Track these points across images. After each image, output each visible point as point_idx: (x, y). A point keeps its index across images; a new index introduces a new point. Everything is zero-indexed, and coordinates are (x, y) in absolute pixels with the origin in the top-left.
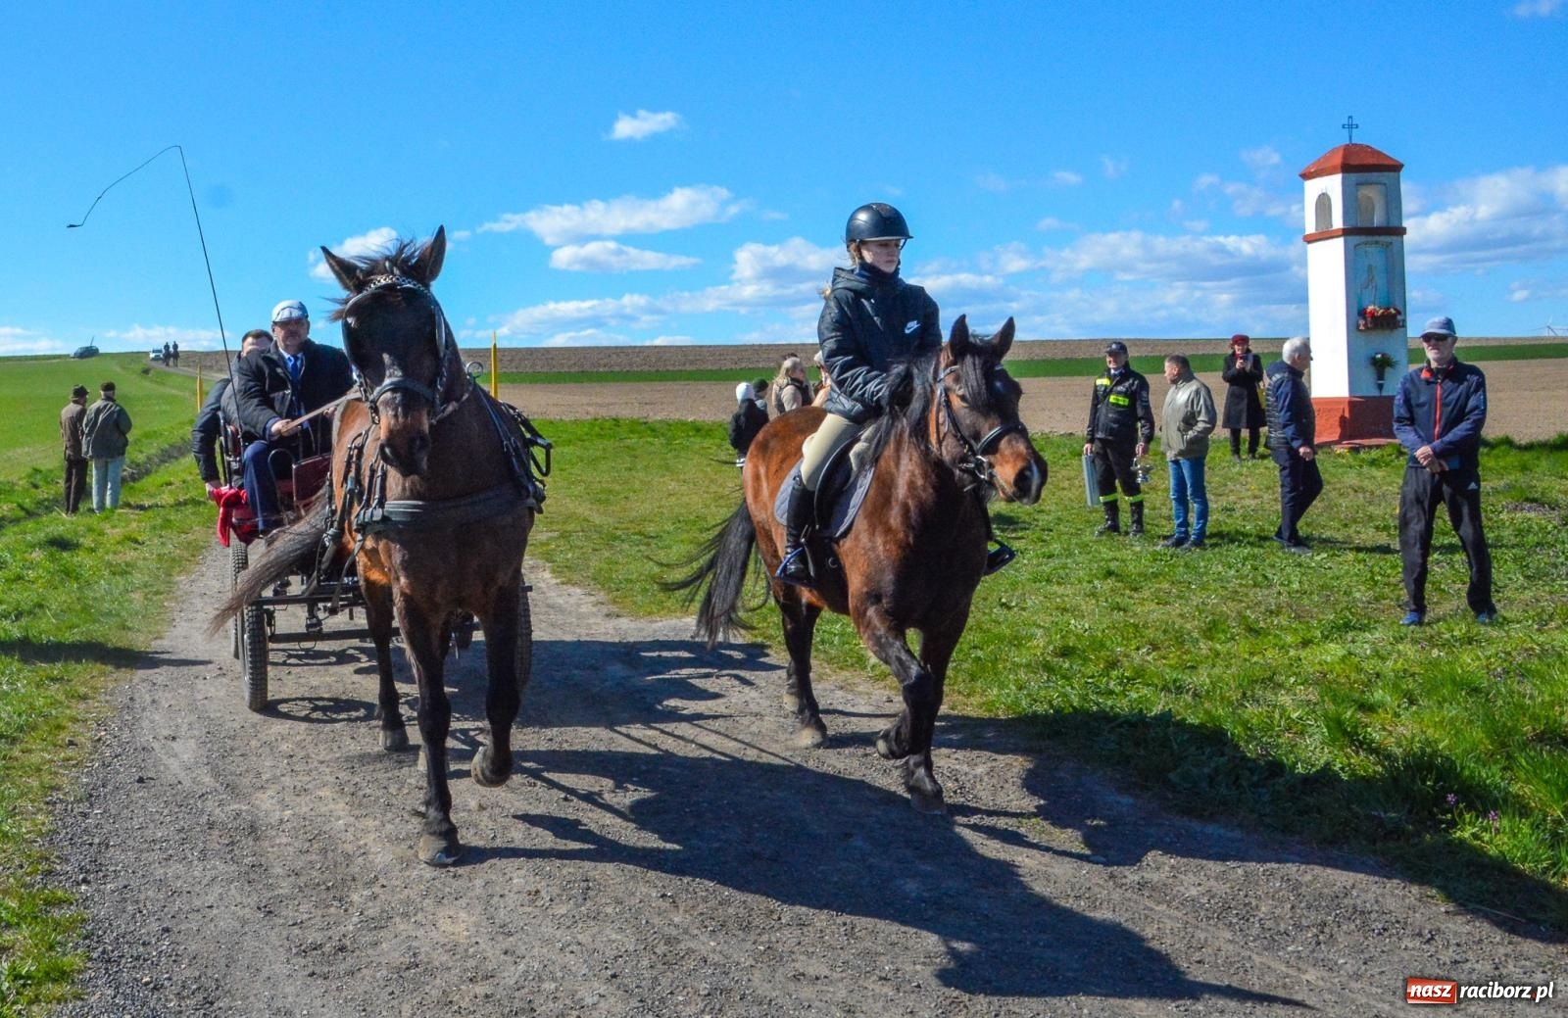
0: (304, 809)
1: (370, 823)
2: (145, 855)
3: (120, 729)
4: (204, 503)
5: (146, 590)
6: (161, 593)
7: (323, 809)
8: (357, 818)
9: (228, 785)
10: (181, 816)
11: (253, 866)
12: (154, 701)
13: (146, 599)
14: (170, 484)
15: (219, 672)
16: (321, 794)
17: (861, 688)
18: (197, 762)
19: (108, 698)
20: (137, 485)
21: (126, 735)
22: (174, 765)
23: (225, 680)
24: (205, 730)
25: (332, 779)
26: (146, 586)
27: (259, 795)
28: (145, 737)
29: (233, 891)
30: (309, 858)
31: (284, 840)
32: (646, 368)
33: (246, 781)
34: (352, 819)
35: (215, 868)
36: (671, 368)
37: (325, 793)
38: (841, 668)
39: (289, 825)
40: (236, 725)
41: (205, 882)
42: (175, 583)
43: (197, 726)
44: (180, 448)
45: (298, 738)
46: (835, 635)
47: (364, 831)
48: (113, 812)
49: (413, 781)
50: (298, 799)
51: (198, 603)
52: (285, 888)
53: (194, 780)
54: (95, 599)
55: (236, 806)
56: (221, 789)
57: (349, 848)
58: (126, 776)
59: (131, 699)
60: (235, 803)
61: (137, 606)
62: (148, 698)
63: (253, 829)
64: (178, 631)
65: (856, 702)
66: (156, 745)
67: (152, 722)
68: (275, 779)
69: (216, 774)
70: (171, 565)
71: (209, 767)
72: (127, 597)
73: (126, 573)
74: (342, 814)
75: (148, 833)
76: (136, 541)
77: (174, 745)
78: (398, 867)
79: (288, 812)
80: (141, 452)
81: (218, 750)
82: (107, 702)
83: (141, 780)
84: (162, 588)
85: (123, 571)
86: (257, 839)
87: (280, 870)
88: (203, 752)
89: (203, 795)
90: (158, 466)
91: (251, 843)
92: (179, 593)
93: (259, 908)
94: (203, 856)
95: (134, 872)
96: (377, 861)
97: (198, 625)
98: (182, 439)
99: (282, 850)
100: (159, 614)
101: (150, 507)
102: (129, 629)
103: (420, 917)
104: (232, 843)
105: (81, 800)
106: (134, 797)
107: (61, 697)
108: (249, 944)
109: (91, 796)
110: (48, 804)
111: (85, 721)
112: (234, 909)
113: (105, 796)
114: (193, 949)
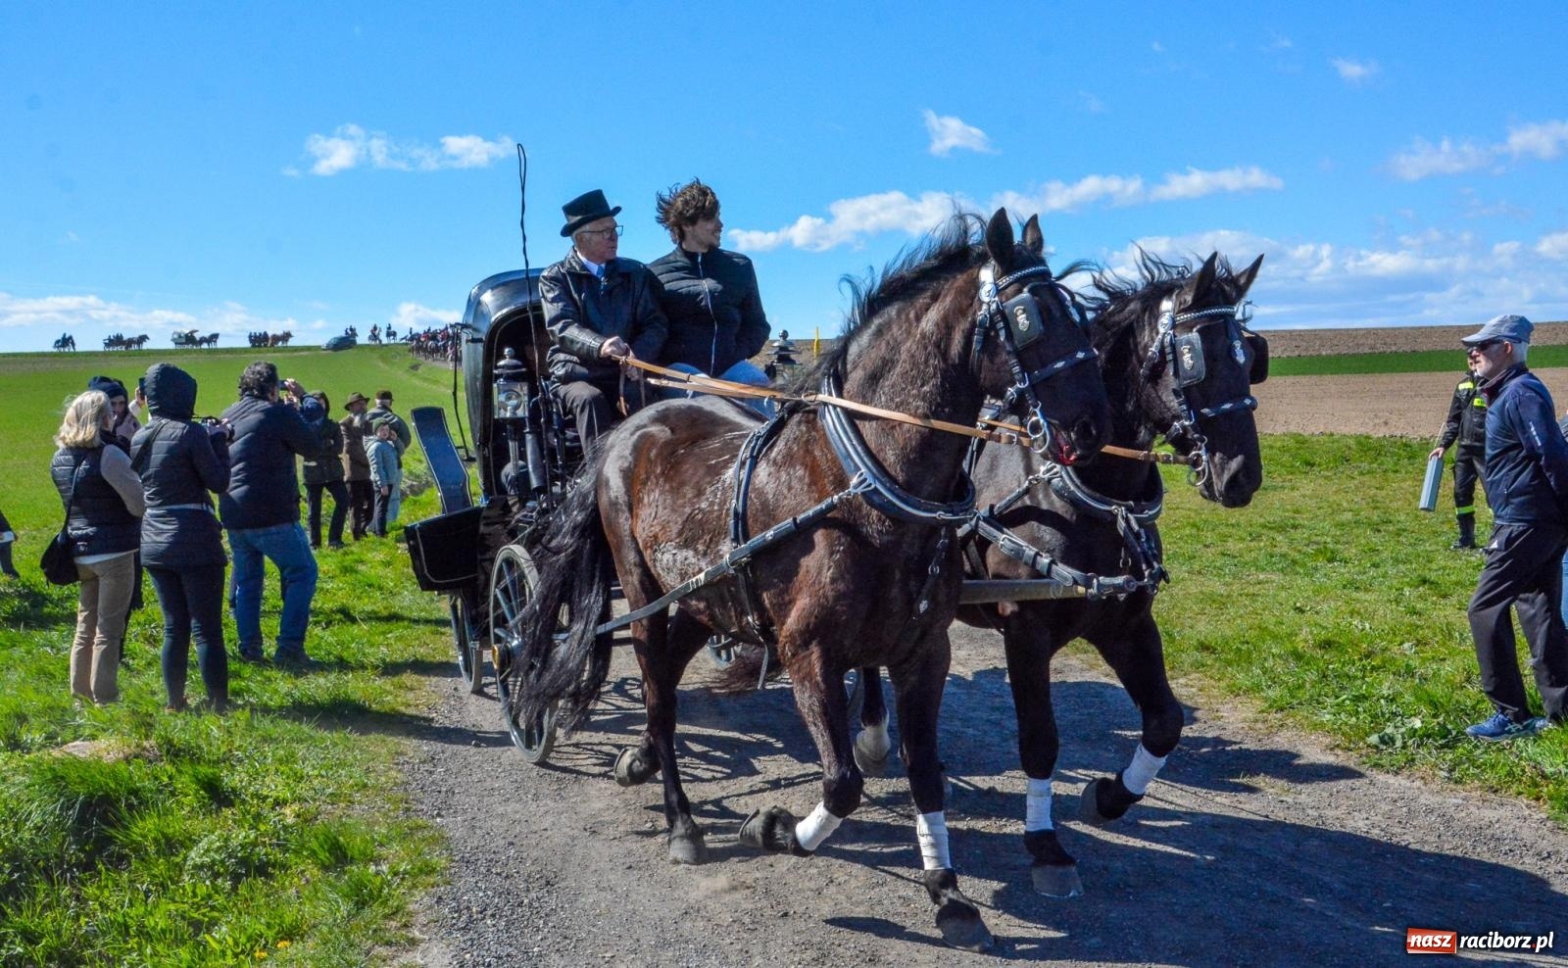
2: (486, 799)
3: (450, 712)
29: (563, 819)
41: (540, 813)
48: (455, 772)
52: (607, 817)
54: (402, 608)
59: (456, 689)
67: (478, 706)
72: (433, 606)
75: (487, 784)
82: (433, 694)
93: (585, 829)
94: (536, 797)
95: (479, 809)
105: (424, 762)
106: (471, 760)
107: (389, 687)
108: (579, 851)
109: (433, 759)
110: (397, 764)
111: (417, 706)
112: (565, 830)
113: (445, 760)
114: (534, 854)
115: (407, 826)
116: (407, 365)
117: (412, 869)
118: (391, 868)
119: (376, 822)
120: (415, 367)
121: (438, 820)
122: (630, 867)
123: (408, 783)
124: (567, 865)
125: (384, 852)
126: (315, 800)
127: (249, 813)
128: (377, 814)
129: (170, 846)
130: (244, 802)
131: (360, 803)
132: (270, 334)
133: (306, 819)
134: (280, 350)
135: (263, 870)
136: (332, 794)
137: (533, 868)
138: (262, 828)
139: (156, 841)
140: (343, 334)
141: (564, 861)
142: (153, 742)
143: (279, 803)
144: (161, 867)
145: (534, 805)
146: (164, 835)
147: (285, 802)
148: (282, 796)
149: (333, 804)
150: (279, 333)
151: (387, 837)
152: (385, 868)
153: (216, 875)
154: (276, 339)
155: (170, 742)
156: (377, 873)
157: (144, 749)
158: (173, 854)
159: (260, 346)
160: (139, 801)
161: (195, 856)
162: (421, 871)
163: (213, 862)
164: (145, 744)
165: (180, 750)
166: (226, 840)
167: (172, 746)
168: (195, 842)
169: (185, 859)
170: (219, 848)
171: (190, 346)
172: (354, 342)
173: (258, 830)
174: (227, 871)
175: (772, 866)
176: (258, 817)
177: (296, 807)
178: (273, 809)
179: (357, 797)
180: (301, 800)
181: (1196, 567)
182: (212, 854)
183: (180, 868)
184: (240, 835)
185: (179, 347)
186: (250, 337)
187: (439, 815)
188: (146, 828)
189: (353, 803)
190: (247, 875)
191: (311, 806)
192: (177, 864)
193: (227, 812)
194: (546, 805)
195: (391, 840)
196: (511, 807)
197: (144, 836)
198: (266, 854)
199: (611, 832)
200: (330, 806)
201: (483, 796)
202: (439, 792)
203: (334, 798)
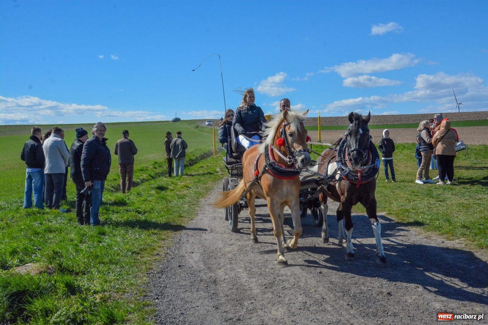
0: (233, 275)
1: (254, 280)
3: (175, 250)
4: (213, 174)
5: (190, 204)
6: (195, 205)
7: (239, 275)
8: (250, 278)
9: (208, 268)
10: (192, 278)
11: (213, 293)
12: (187, 241)
13: (189, 206)
14: (203, 167)
15: (211, 231)
16: (239, 270)
17: (434, 238)
18: (199, 260)
19: (172, 240)
20: (191, 168)
21: (176, 252)
22: (191, 261)
23: (212, 234)
24: (203, 250)
25: (243, 266)
26: (189, 203)
27: (218, 271)
28: (183, 252)
29: (206, 301)
30: (232, 291)
31: (225, 285)
32: (380, 124)
33: (215, 266)
34: (248, 279)
35: (201, 294)
36: (389, 123)
37: (241, 270)
38: (428, 231)
39: (227, 280)
40: (214, 248)
41: (197, 298)
42: (199, 201)
43: (201, 248)
44: (208, 154)
45: (234, 252)
46: (428, 219)
48: (169, 276)
49: (270, 266)
50: (231, 272)
51: (207, 208)
52: (223, 300)
53: (198, 266)
54: (172, 207)
55: (210, 274)
56: (206, 269)
58: (175, 264)
59: (180, 240)
60: (210, 273)
61: (185, 209)
62: (185, 240)
63: (215, 282)
64: (198, 218)
65: (430, 242)
66: (186, 255)
67: (186, 247)
68: (223, 266)
69: (205, 264)
70: (200, 195)
71: (203, 262)
72: (183, 206)
73: (183, 198)
74: (245, 277)
75: (180, 283)
76: (188, 187)
77: (193, 255)
78: (261, 294)
79: (227, 276)
80: (194, 156)
81: (207, 257)
82: (172, 241)
83: (180, 266)
84: (195, 203)
85: (183, 197)
86: (216, 285)
87: (222, 295)
88: (202, 257)
89: (200, 271)
90: (200, 160)
91: (214, 286)
92: (201, 205)
93: (214, 307)
94: (198, 290)
95: (174, 296)
96: (254, 292)
97: (206, 215)
98: (209, 151)
99: (223, 288)
100: (193, 212)
101: (195, 175)
102: (182, 217)
103: (266, 310)
104: (208, 286)
105: (159, 273)
106: (177, 271)
107: (156, 239)
108: (208, 318)
109: (162, 271)
110: (147, 274)
111: (163, 247)
112: (205, 306)
113: (167, 271)
115: (143, 304)
119: (131, 302)
120: (197, 126)
121: (156, 301)
123: (149, 283)
125: (130, 316)
126: (110, 291)
128: (133, 298)
129: (47, 312)
130: (81, 292)
131: (128, 292)
133: (104, 300)
136: (118, 288)
138: (85, 305)
139: (41, 310)
143: (95, 292)
145: (196, 293)
146: (45, 308)
147: (97, 292)
148: (97, 289)
151: (133, 309)
157: (49, 268)
158: (48, 316)
161: (55, 318)
163: (61, 321)
164: (50, 266)
167: (61, 266)
169: (51, 319)
170: (64, 315)
172: (180, 119)
173: (83, 305)
176: (85, 299)
177: (101, 294)
178: (92, 295)
179: (127, 289)
180: (105, 291)
182: (61, 317)
187: (157, 298)
189: (125, 292)
191: (108, 294)
193: (73, 297)
194: (200, 294)
195: (134, 311)
196: (187, 294)
197: (37, 309)
198: (84, 317)
199: (224, 308)
200: (116, 294)
201: (177, 289)
202: (161, 287)
203: (118, 291)
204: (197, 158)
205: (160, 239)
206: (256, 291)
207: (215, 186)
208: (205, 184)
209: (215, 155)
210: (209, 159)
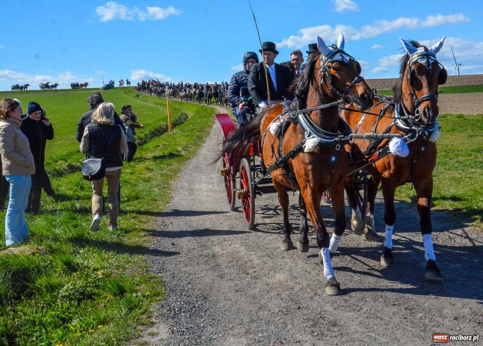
0: (230, 250)
1: (253, 253)
6: (165, 188)
7: (237, 250)
11: (215, 266)
13: (160, 189)
14: (158, 146)
20: (145, 146)
26: (158, 185)
27: (214, 247)
29: (209, 273)
31: (224, 259)
34: (247, 252)
35: (202, 267)
37: (237, 246)
39: (225, 255)
41: (200, 271)
42: (170, 184)
44: (159, 131)
47: (251, 255)
51: (182, 192)
52: (226, 271)
53: (191, 245)
54: (139, 191)
57: (246, 260)
63: (214, 256)
64: (174, 201)
69: (198, 242)
70: (167, 177)
71: (195, 241)
72: (152, 189)
74: (243, 251)
79: (225, 252)
80: (142, 133)
85: (148, 180)
90: (151, 139)
91: (213, 260)
92: (172, 188)
93: (218, 276)
94: (198, 264)
95: (175, 270)
98: (160, 127)
100: (166, 195)
102: (157, 200)
103: (269, 276)
104: (207, 261)
108: (216, 285)
112: (210, 277)
114: (199, 287)
115: (148, 277)
116: (135, 95)
117: (150, 294)
118: (142, 294)
119: (135, 276)
120: (138, 96)
121: (160, 274)
122: (237, 291)
123: (146, 260)
124: (212, 291)
125: (138, 288)
126: (110, 268)
127: (83, 274)
128: (135, 273)
129: (52, 288)
130: (81, 270)
132: (79, 84)
133: (107, 276)
134: (83, 90)
135: (90, 297)
136: (116, 265)
137: (198, 292)
138: (89, 280)
139: (46, 287)
140: (108, 83)
141: (211, 289)
142: (43, 247)
143: (95, 270)
144: (48, 298)
145: (197, 267)
146: (49, 284)
147: (98, 270)
148: (96, 267)
149: (117, 269)
150: (83, 83)
151: (140, 282)
152: (139, 294)
153: (71, 299)
154: (82, 85)
155: (50, 247)
156: (137, 297)
157: (40, 250)
158: (53, 292)
159: (75, 88)
160: (39, 271)
161: (62, 292)
162: (154, 295)
163: (70, 294)
164: (40, 248)
165: (54, 250)
166: (75, 285)
167: (51, 248)
168: (63, 286)
169: (58, 293)
170: (73, 289)
171: (47, 89)
172: (113, 86)
173: (88, 281)
174: (76, 298)
175: (292, 288)
176: (87, 276)
177: (102, 271)
178: (93, 272)
179: (127, 266)
180: (104, 268)
181: (448, 167)
182: (69, 291)
183: (56, 297)
184: (80, 283)
185: (42, 89)
186: (71, 85)
187: (160, 272)
188: (42, 281)
189: (125, 269)
190: (84, 299)
191: (109, 271)
192: (55, 296)
193: (75, 274)
195: (141, 283)
196: (188, 268)
197: (41, 285)
198: (91, 290)
199: (228, 277)
200: (116, 271)
201: (177, 264)
202: (159, 263)
203: (118, 267)
204: (146, 135)
205: (141, 222)
206: (256, 262)
207: (183, 168)
208: (170, 166)
209: (170, 131)
210: (164, 136)
